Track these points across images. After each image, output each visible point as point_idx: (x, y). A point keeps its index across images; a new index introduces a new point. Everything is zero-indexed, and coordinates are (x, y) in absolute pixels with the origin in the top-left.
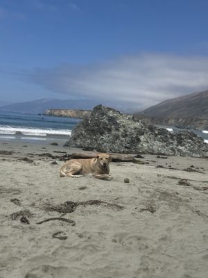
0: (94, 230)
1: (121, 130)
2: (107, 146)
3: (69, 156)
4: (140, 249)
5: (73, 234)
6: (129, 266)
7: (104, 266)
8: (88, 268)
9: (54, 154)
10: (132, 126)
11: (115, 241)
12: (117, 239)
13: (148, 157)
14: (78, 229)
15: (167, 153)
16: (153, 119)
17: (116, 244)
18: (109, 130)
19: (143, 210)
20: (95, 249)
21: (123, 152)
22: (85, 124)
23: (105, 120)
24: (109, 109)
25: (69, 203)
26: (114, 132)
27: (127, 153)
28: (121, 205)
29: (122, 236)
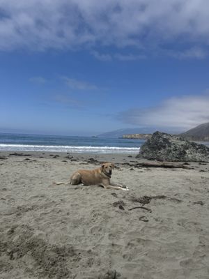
0: (164, 216)
1: (173, 146)
2: (164, 157)
3: (140, 164)
4: (197, 231)
5: (152, 218)
6: (191, 242)
7: (175, 241)
8: (165, 242)
9: (131, 163)
10: (180, 144)
11: (179, 225)
12: (180, 223)
13: (192, 164)
14: (154, 215)
15: (206, 160)
16: (193, 137)
17: (181, 227)
18: (164, 147)
19: (195, 203)
20: (167, 229)
21: (175, 161)
22: (148, 144)
23: (161, 141)
24: (164, 134)
25: (146, 197)
26: (167, 148)
27: (178, 161)
28: (179, 199)
29: (183, 221)
